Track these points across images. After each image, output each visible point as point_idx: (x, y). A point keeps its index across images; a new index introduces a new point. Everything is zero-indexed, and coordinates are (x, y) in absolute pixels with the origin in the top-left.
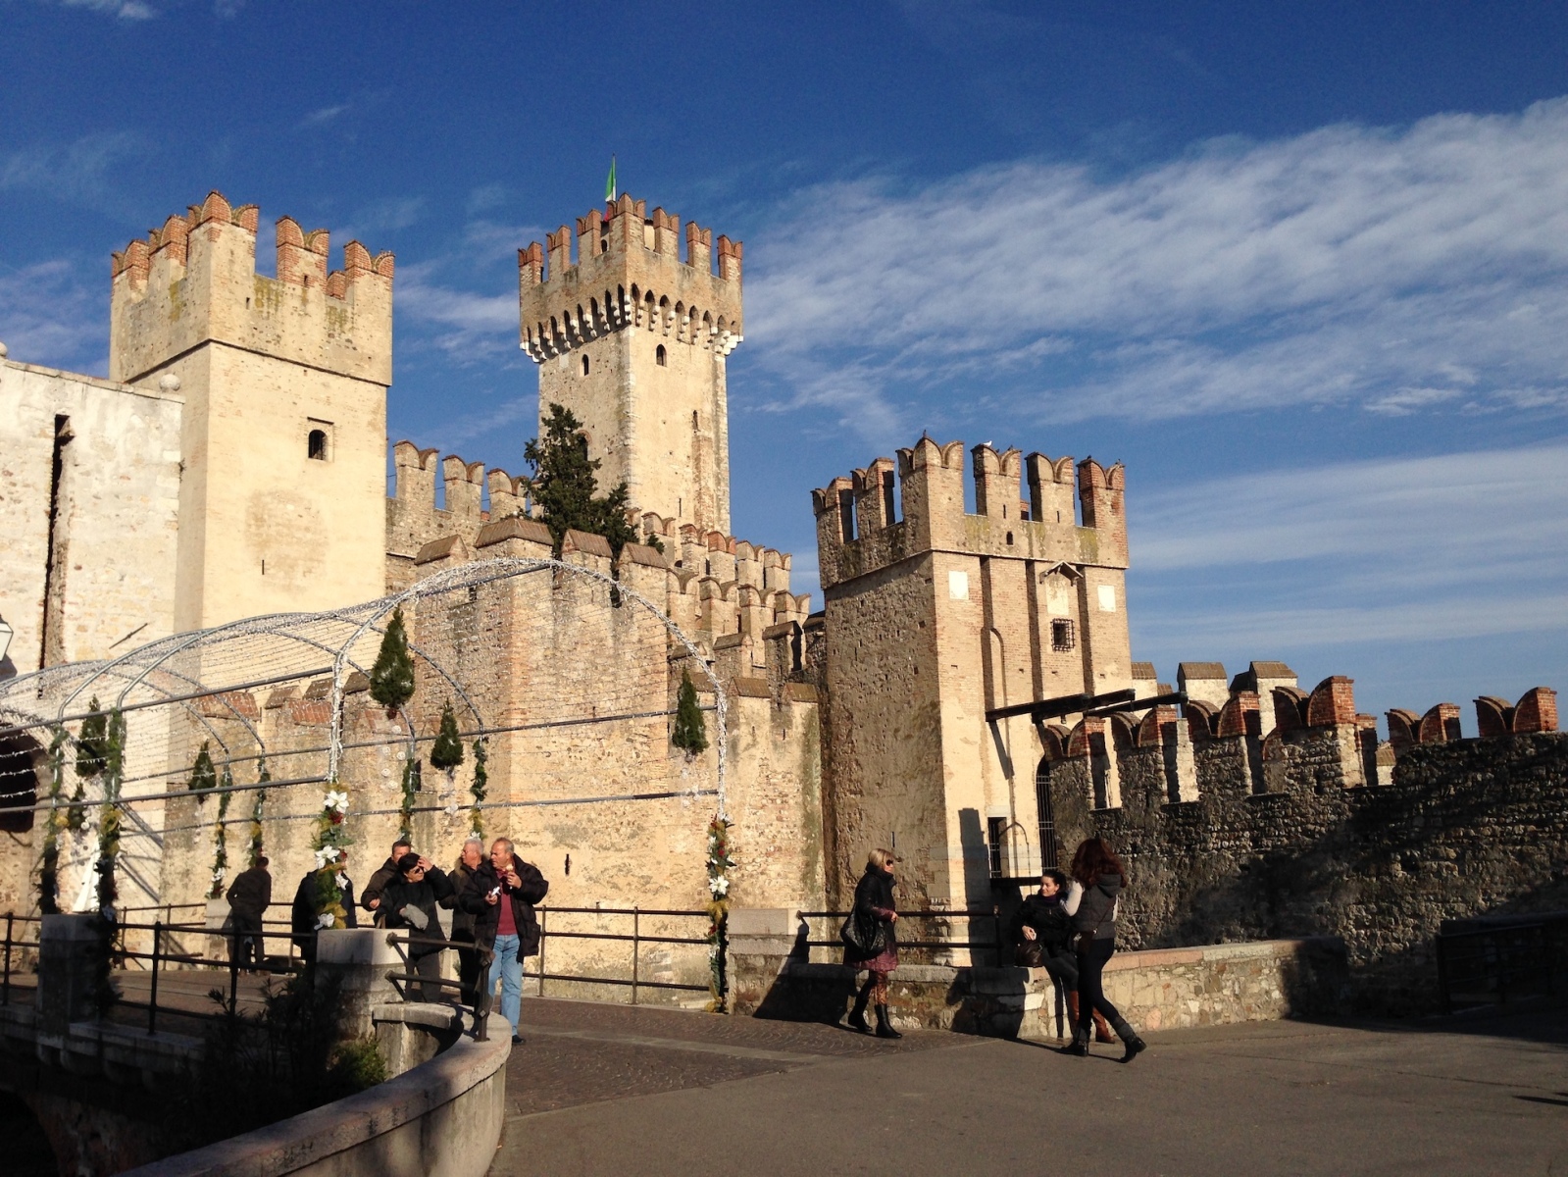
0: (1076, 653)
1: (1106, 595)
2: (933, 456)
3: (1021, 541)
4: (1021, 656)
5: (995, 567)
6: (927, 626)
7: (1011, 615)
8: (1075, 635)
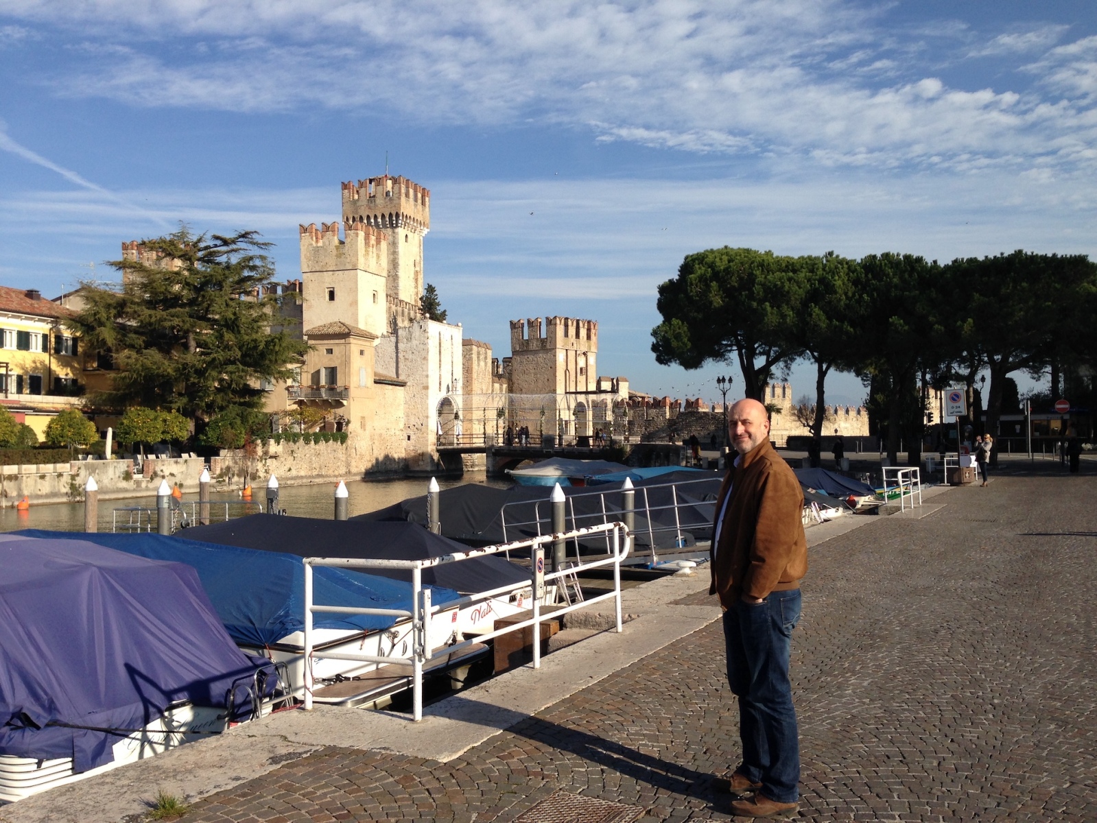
0: (584, 376)
1: (592, 359)
2: (558, 322)
3: (575, 345)
4: (573, 378)
5: (569, 352)
6: (553, 368)
7: (572, 366)
8: (584, 371)
